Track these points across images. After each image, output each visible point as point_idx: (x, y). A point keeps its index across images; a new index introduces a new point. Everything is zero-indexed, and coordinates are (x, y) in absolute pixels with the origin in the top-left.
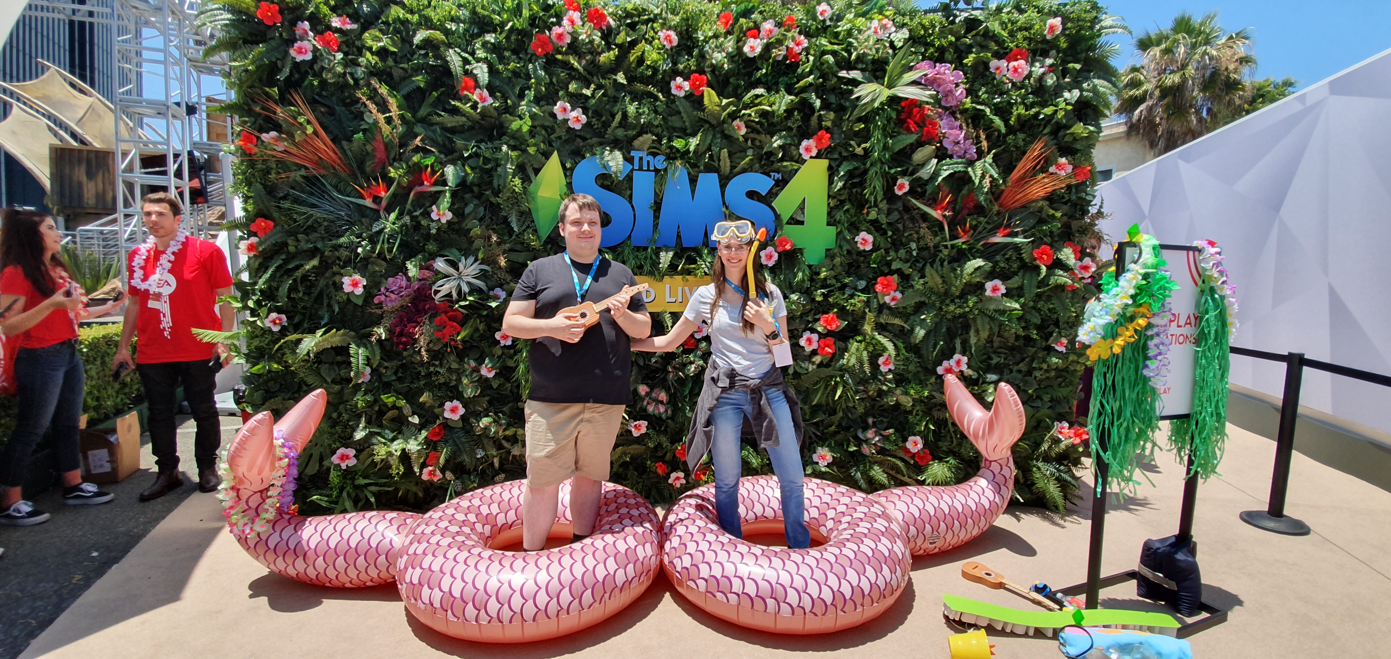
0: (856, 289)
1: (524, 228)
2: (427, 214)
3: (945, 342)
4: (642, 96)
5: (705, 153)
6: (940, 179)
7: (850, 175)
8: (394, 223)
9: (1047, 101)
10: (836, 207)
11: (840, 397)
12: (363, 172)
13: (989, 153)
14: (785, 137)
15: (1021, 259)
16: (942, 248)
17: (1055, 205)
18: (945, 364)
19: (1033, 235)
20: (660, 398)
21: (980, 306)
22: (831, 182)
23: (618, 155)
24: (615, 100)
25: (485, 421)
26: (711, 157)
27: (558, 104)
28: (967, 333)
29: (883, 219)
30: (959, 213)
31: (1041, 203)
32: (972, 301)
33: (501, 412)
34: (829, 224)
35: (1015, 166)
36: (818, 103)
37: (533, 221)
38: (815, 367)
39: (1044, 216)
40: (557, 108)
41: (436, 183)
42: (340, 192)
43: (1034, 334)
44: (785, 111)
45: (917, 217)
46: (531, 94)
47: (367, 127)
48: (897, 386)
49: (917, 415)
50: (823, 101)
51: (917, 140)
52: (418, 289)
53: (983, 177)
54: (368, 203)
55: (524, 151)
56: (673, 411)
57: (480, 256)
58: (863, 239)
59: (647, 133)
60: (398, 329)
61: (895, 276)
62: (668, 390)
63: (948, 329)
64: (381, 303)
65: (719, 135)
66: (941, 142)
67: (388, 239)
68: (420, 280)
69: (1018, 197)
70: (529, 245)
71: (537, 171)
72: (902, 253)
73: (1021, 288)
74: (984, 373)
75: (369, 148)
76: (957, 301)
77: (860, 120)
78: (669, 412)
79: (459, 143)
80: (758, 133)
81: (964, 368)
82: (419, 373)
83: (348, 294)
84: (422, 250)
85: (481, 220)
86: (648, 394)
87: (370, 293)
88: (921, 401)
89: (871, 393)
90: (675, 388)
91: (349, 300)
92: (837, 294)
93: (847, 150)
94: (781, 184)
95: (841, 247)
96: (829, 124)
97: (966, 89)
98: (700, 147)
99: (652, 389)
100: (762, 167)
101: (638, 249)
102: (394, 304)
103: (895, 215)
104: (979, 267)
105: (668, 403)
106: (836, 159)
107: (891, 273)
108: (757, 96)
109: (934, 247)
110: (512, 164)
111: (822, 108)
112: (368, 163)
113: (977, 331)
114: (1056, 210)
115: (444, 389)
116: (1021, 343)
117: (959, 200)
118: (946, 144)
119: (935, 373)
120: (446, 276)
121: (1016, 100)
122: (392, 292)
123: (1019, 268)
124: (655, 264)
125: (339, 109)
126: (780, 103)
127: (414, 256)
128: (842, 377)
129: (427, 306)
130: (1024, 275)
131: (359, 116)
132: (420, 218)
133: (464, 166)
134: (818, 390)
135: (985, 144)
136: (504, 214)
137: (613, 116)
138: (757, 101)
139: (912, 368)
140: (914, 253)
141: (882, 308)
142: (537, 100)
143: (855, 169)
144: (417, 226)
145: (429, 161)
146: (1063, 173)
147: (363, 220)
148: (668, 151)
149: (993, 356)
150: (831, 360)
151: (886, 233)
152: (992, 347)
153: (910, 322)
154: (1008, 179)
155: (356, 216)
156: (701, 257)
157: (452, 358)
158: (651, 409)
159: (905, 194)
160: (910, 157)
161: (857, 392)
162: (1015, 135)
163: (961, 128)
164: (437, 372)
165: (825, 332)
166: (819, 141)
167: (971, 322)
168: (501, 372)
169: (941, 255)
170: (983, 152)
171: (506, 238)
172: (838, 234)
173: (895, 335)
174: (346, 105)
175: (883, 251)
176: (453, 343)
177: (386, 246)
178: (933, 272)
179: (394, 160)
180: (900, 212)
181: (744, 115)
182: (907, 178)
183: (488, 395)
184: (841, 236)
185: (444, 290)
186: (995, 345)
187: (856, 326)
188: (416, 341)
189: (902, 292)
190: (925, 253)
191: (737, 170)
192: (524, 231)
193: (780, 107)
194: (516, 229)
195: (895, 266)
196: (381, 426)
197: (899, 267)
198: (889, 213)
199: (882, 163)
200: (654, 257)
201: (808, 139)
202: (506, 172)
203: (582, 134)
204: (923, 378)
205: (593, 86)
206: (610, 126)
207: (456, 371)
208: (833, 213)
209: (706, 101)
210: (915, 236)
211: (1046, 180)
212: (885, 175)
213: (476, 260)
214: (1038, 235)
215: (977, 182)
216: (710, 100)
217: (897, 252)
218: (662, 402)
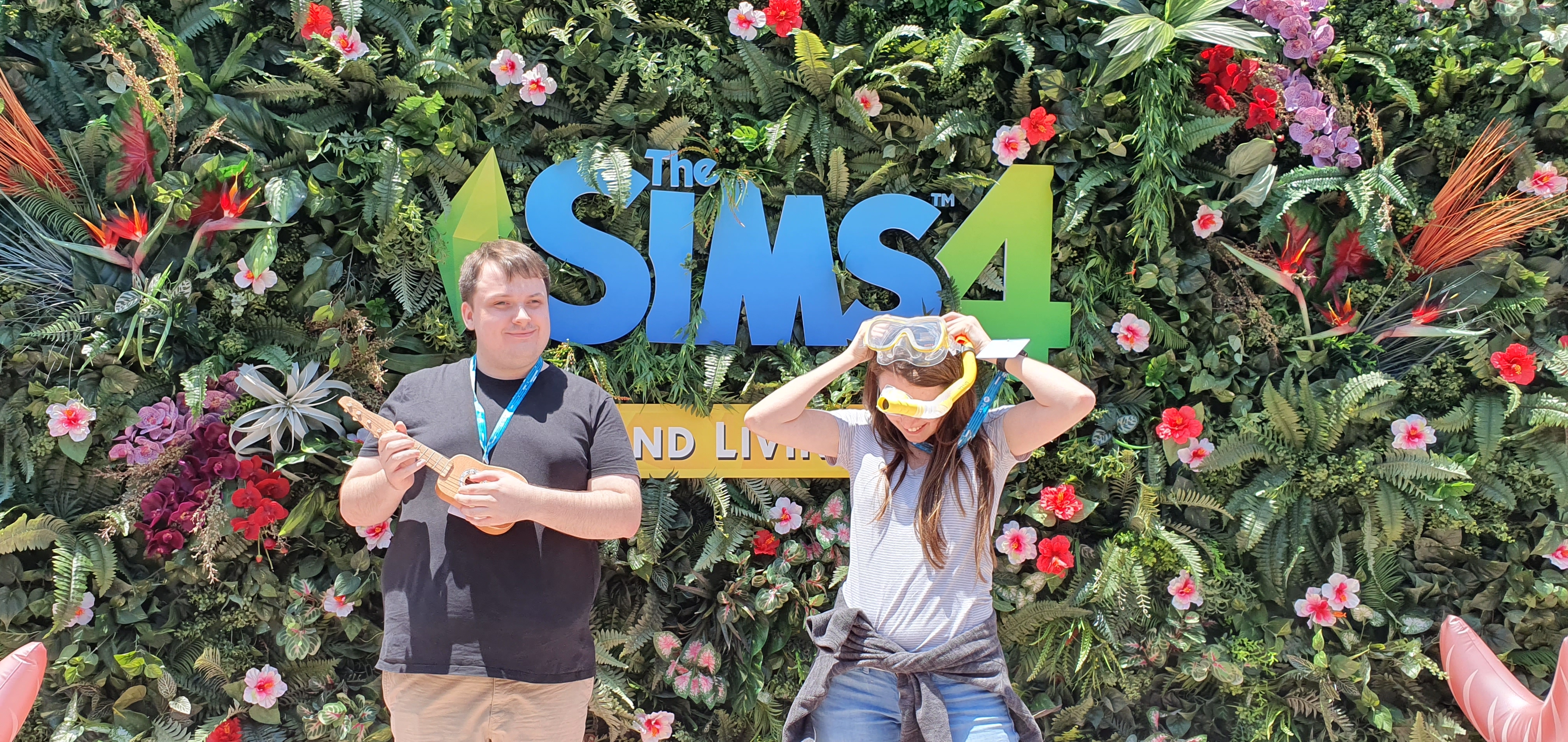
0: (1116, 434)
1: (423, 304)
2: (225, 277)
3: (1311, 546)
4: (669, 38)
5: (797, 153)
6: (1287, 206)
7: (1100, 196)
8: (158, 296)
9: (1506, 48)
10: (1072, 261)
11: (1087, 665)
12: (99, 191)
13: (1386, 153)
14: (961, 121)
15: (1467, 373)
16: (1296, 348)
17: (1533, 260)
18: (1313, 594)
19: (1489, 322)
20: (702, 663)
21: (1381, 470)
22: (1058, 212)
23: (621, 158)
24: (616, 46)
25: (330, 711)
26: (810, 161)
27: (500, 55)
28: (1357, 528)
29: (1170, 287)
30: (1331, 273)
31: (1502, 256)
32: (1365, 457)
33: (361, 692)
34: (1054, 297)
35: (1446, 180)
36: (1029, 53)
37: (443, 291)
38: (1030, 598)
39: (1511, 282)
40: (496, 65)
41: (246, 215)
42: (51, 231)
43: (1502, 531)
44: (961, 68)
45: (1243, 284)
46: (443, 37)
47: (112, 100)
48: (1210, 641)
49: (1255, 704)
50: (1040, 46)
51: (1236, 128)
52: (201, 429)
53: (1376, 201)
54: (107, 253)
55: (427, 149)
56: (729, 690)
57: (333, 363)
58: (1129, 329)
59: (678, 113)
60: (156, 515)
61: (1200, 407)
62: (718, 644)
63: (1316, 519)
64: (123, 459)
65: (825, 118)
66: (1286, 132)
67: (146, 328)
68: (206, 411)
69: (1453, 243)
70: (432, 340)
71: (453, 189)
72: (1212, 358)
73: (1469, 432)
74: (1398, 616)
75: (114, 143)
76: (1331, 459)
77: (1116, 85)
78: (722, 694)
79: (297, 133)
80: (908, 112)
81: (1353, 602)
82: (194, 607)
83: (56, 440)
84: (213, 349)
85: (334, 289)
86: (676, 653)
87: (102, 439)
88: (1263, 675)
89: (1153, 657)
90: (734, 639)
91: (57, 453)
92: (1076, 443)
93: (1090, 145)
94: (954, 216)
95: (1081, 345)
96: (1053, 94)
97: (1335, 25)
98: (787, 142)
99: (684, 643)
100: (913, 180)
101: (660, 349)
102: (151, 461)
103: (1195, 281)
104: (1377, 390)
105: (720, 673)
106: (1069, 165)
107: (1191, 399)
108: (904, 40)
109: (1279, 345)
110: (402, 175)
111: (1036, 63)
112: (110, 174)
113: (1379, 525)
114: (1537, 269)
115: (244, 642)
116: (1475, 549)
117: (1328, 248)
118: (1296, 134)
119: (1292, 613)
120: (260, 404)
121: (1440, 47)
122: (147, 436)
123: (1464, 391)
124: (695, 380)
125: (58, 67)
126: (952, 54)
127: (198, 362)
128: (1090, 620)
129: (218, 466)
130: (1473, 405)
131: (97, 80)
132: (211, 284)
133: (305, 178)
134: (1039, 648)
135: (1378, 136)
136: (382, 275)
137: (611, 80)
138: (903, 50)
139: (1240, 602)
140: (1238, 359)
141: (1171, 474)
142: (457, 47)
143: (1109, 185)
144: (205, 301)
145: (235, 169)
146: (1547, 193)
147: (97, 288)
148: (722, 150)
149: (1416, 578)
150: (1066, 583)
151: (1178, 318)
152: (1413, 559)
153: (1232, 503)
154: (1431, 206)
155: (82, 280)
156: (788, 366)
157: (266, 574)
158: (682, 687)
159: (1215, 235)
160: (1221, 161)
161: (1123, 653)
162: (1442, 115)
163: (1326, 102)
164: (232, 604)
165: (1051, 523)
166: (1033, 127)
167: (1364, 504)
168: (364, 605)
169: (1294, 362)
170: (1374, 151)
171: (386, 324)
172: (1077, 318)
173: (1203, 532)
174: (71, 57)
175: (1171, 353)
176: (267, 544)
177: (140, 340)
178: (1279, 398)
179: (165, 168)
180: (1204, 274)
181: (878, 77)
182: (1216, 204)
183: (337, 655)
184: (1082, 322)
185: (255, 434)
186: (1419, 554)
187: (1118, 511)
188: (190, 537)
189: (1215, 442)
190: (1262, 360)
191: (863, 188)
192: (424, 310)
193: (951, 63)
194: (407, 307)
195: (1197, 386)
196: (107, 720)
197: (1206, 387)
198: (1182, 275)
199: (1165, 173)
200: (692, 365)
201: (1010, 124)
202: (390, 192)
203: (547, 114)
204: (1264, 624)
205: (571, 22)
206: (603, 99)
207: (271, 602)
208: (1064, 276)
209: (800, 51)
210: (1239, 323)
211: (1512, 208)
212: (1172, 197)
213: (321, 371)
214: (1501, 323)
215: (1363, 211)
216: (808, 49)
217: (1201, 355)
218: (705, 671)
